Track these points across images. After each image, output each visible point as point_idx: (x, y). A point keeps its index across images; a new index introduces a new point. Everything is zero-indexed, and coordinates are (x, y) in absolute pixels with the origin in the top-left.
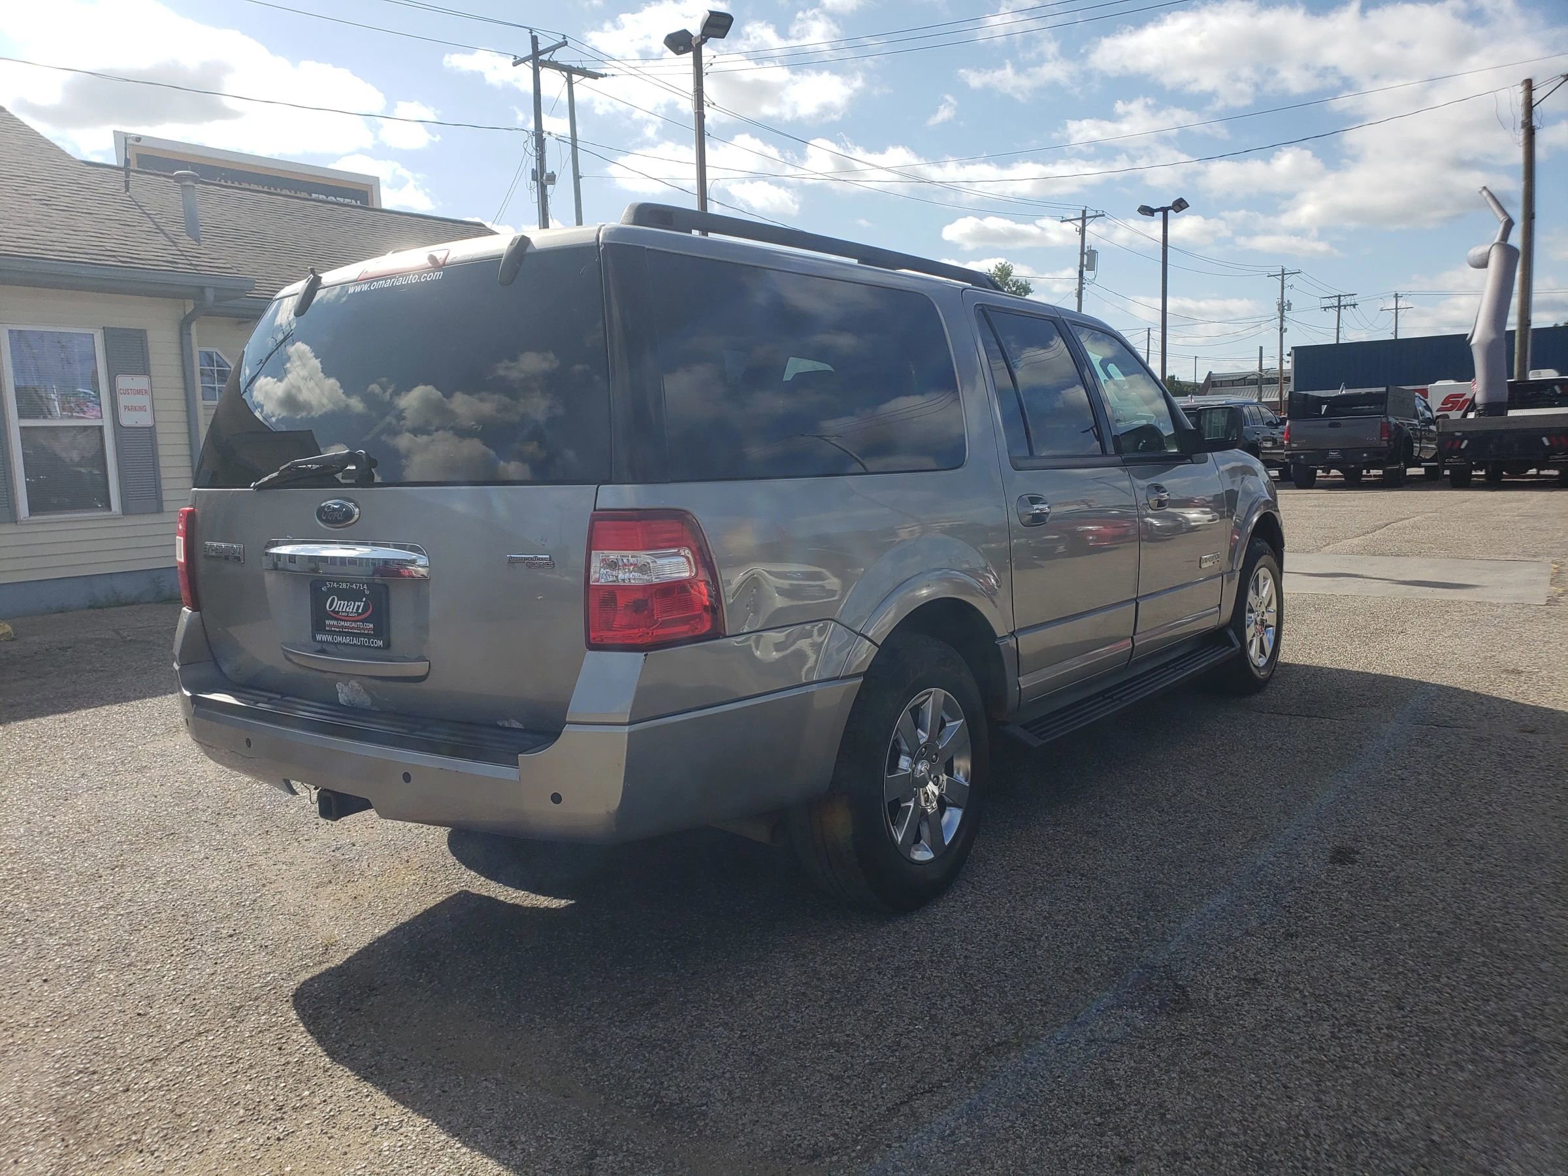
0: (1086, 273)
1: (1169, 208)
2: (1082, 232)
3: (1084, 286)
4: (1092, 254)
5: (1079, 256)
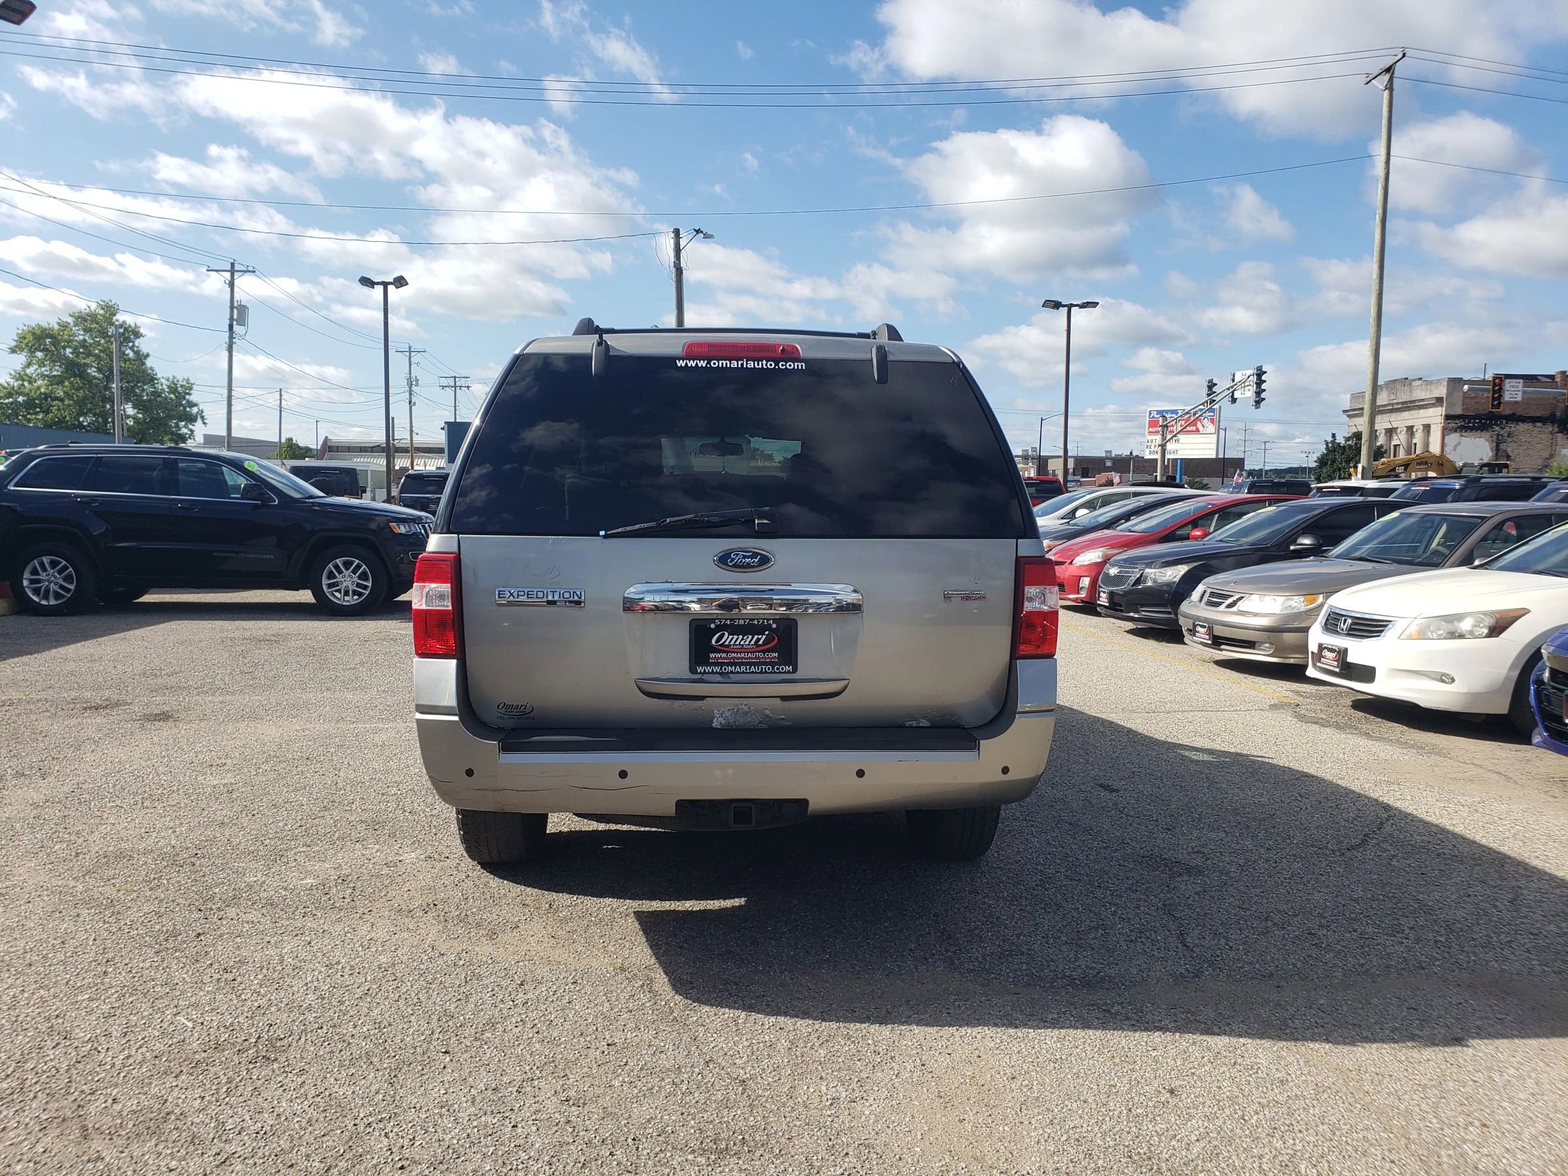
0: (236, 328)
1: (390, 283)
2: (232, 285)
3: (234, 340)
4: (243, 309)
5: (229, 309)
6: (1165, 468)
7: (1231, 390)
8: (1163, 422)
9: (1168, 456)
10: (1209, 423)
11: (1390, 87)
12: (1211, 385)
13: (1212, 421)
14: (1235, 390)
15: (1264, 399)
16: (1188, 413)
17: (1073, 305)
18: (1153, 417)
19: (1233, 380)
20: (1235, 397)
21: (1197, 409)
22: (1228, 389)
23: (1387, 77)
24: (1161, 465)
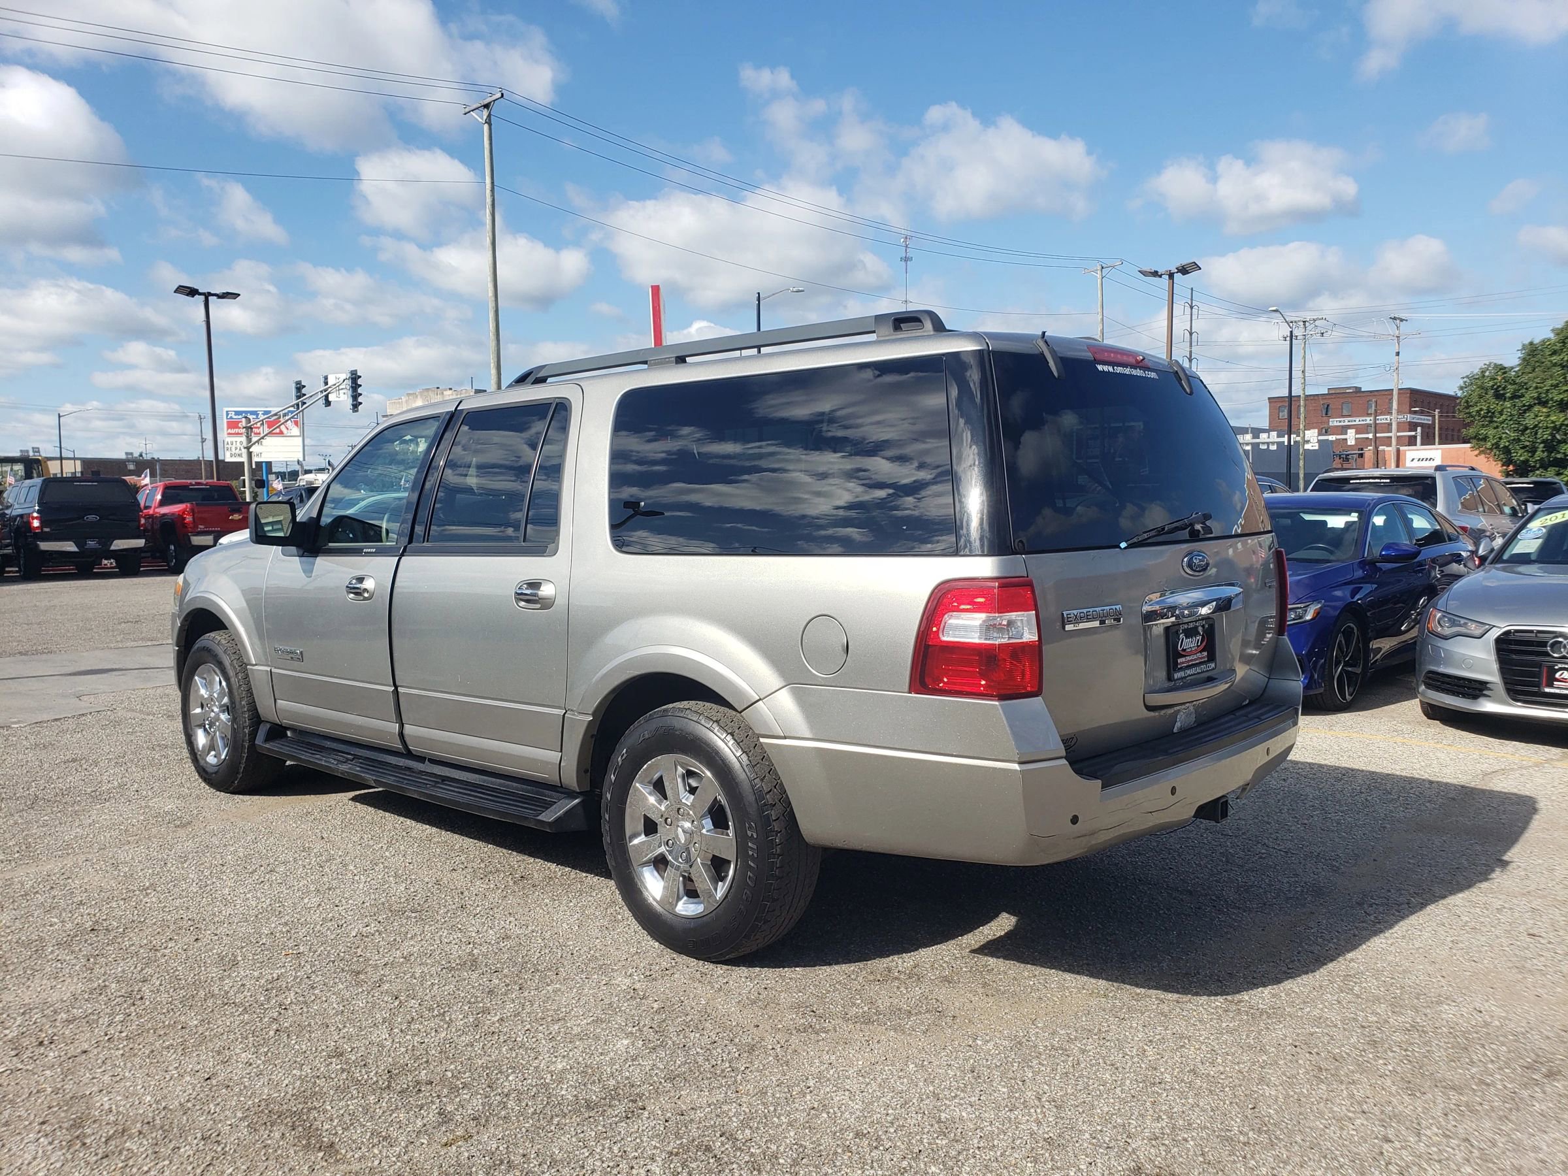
6: (253, 472)
7: (325, 394)
8: (247, 424)
9: (255, 459)
10: (293, 425)
11: (489, 122)
12: (299, 387)
13: (296, 423)
14: (329, 393)
15: (361, 403)
16: (276, 415)
17: (210, 294)
18: (231, 418)
19: (326, 383)
20: (330, 400)
21: (286, 411)
22: (321, 392)
23: (485, 113)
24: (249, 470)
